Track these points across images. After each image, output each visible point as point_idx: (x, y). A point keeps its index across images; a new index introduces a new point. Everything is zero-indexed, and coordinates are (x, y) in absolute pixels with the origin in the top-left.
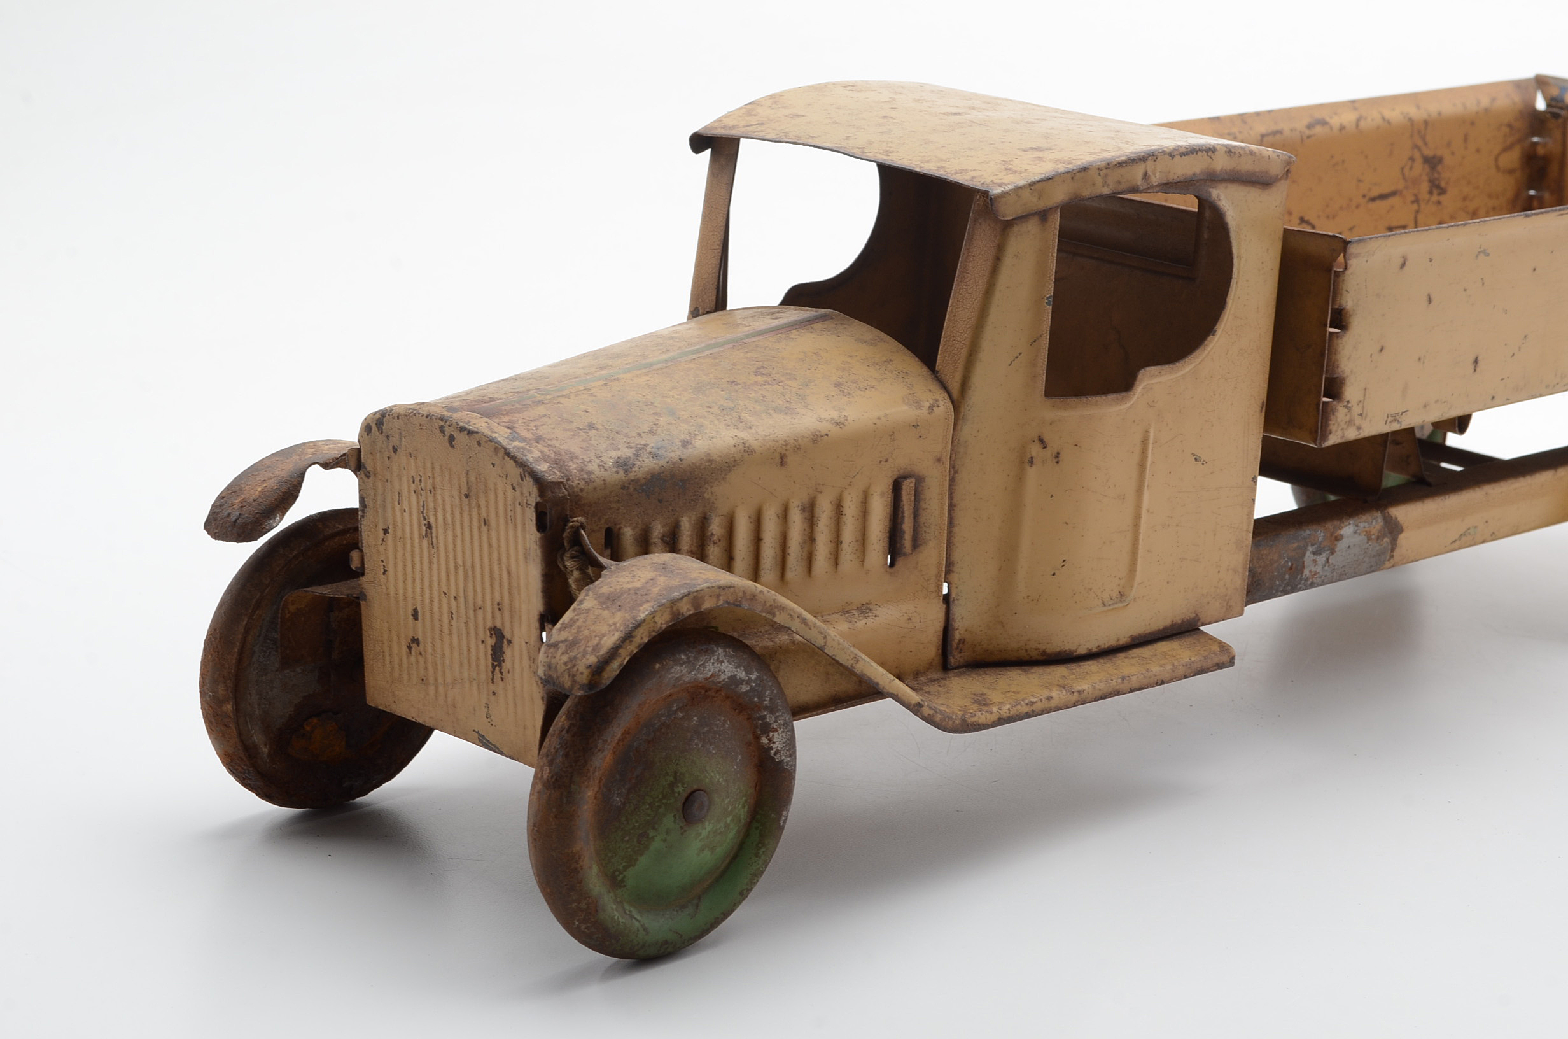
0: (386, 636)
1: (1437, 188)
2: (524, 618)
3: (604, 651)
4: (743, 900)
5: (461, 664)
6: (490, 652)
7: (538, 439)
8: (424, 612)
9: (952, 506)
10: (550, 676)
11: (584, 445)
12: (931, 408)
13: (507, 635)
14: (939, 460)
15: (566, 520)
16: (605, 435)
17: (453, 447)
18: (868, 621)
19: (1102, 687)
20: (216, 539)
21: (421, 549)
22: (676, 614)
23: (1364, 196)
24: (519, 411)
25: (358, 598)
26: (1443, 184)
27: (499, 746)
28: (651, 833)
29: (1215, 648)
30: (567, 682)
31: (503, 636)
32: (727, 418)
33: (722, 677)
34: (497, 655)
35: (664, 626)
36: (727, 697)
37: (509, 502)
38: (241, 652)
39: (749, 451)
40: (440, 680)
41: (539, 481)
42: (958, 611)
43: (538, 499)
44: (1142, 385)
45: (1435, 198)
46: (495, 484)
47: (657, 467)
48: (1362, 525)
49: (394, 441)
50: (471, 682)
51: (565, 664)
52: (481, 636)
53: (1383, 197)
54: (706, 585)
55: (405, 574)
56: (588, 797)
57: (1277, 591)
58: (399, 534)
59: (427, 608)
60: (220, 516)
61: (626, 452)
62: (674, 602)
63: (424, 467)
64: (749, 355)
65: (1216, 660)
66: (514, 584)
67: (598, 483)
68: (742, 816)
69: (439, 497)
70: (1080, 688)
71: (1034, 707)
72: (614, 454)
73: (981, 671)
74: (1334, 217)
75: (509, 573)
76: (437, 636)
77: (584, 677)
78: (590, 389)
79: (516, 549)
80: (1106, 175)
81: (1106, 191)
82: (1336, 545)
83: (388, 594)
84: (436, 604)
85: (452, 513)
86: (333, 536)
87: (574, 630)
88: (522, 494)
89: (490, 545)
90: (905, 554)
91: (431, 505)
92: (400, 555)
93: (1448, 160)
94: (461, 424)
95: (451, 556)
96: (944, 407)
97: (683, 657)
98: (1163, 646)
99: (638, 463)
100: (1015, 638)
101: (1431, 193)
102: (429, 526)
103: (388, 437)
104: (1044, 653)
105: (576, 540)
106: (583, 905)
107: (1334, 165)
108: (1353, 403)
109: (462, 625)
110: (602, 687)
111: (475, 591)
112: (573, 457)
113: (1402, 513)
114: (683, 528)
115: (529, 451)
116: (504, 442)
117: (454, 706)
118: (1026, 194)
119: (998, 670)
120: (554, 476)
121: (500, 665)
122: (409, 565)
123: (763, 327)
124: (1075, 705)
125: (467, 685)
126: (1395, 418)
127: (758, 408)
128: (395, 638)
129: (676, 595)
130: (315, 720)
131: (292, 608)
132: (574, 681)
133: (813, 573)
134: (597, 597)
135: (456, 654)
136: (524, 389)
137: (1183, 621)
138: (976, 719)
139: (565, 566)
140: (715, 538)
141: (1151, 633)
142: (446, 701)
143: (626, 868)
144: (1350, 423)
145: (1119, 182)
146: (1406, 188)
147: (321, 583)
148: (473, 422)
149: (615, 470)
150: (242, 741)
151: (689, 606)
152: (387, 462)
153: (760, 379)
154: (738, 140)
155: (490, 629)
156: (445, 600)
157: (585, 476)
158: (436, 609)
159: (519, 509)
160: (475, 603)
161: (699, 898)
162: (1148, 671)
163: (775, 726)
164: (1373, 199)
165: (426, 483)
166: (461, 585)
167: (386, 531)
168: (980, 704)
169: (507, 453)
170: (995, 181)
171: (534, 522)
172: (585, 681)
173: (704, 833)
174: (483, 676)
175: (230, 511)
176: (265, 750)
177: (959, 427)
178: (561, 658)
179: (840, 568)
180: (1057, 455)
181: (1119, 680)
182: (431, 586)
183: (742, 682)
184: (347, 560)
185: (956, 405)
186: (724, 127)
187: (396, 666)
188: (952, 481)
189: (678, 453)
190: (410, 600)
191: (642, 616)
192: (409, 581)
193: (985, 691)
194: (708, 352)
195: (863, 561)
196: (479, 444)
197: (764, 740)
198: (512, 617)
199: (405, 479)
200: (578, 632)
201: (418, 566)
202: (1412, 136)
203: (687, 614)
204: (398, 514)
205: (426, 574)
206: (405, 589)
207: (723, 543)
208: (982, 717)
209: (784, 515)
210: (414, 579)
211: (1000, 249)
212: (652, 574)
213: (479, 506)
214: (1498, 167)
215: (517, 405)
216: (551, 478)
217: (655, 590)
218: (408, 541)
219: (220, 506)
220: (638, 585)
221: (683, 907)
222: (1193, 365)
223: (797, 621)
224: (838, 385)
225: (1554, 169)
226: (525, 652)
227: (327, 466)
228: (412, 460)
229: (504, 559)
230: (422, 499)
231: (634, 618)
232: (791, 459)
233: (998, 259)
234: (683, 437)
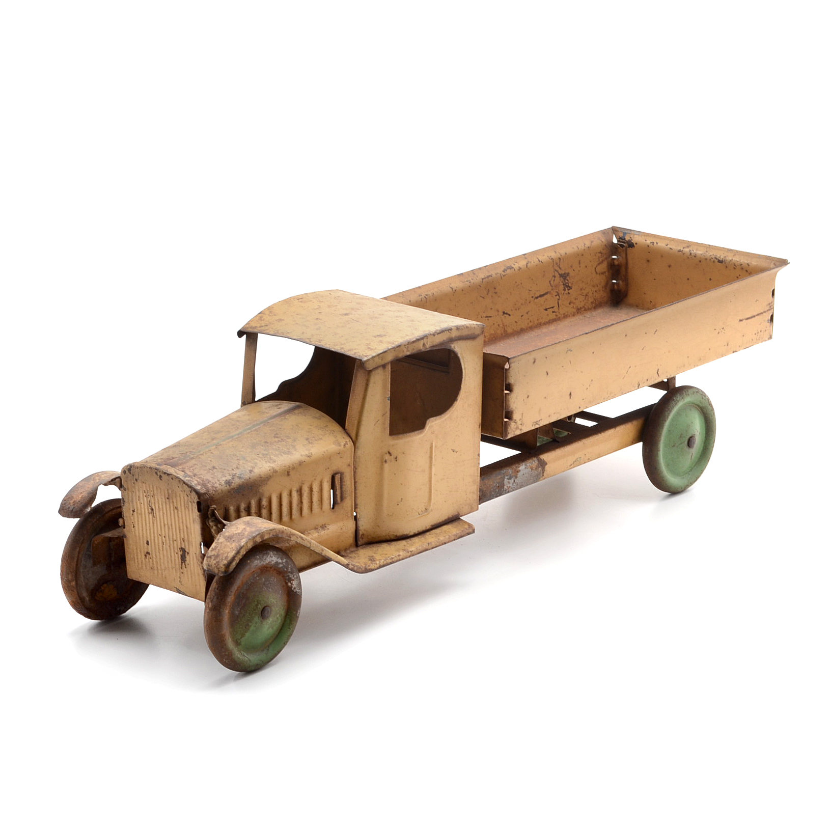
0: (135, 551)
1: (567, 287)
2: (194, 544)
3: (229, 558)
4: (285, 646)
5: (168, 562)
6: (180, 557)
7: (195, 475)
8: (151, 542)
9: (355, 482)
10: (210, 569)
11: (212, 476)
12: (344, 445)
13: (187, 550)
14: (349, 465)
15: (209, 507)
16: (220, 471)
17: (161, 480)
18: (325, 531)
19: (421, 548)
20: (64, 516)
21: (149, 518)
22: (254, 542)
23: (532, 297)
24: (185, 463)
25: (122, 537)
26: (570, 285)
27: (185, 592)
28: (250, 624)
29: (466, 526)
30: (216, 571)
31: (185, 551)
32: (266, 458)
33: (273, 562)
34: (183, 558)
35: (251, 547)
36: (275, 569)
37: (186, 501)
38: (77, 562)
39: (275, 472)
40: (159, 568)
41: (197, 493)
42: (360, 523)
43: (198, 500)
44: (428, 426)
45: (567, 291)
46: (180, 494)
47: (241, 482)
48: (528, 465)
49: (136, 477)
50: (172, 569)
51: (215, 564)
52: (176, 551)
53: (541, 296)
54: (265, 530)
55: (142, 527)
56: (226, 613)
57: (493, 496)
58: (139, 512)
59: (153, 541)
60: (65, 508)
61: (229, 478)
62: (254, 537)
63: (149, 487)
64: (270, 428)
65: (467, 532)
66: (189, 531)
67: (220, 491)
68: (283, 614)
69: (156, 499)
70: (411, 550)
71: (393, 560)
72: (224, 479)
73: (371, 546)
74: (519, 309)
75: (187, 528)
76: (157, 551)
77: (223, 569)
78: (210, 450)
79: (190, 518)
80: (408, 347)
81: (408, 353)
82: (517, 475)
83: (136, 536)
84: (156, 539)
85: (162, 505)
86: (109, 512)
87: (217, 551)
88: (191, 498)
89: (178, 517)
90: (338, 504)
91: (153, 501)
92: (140, 520)
93: (572, 273)
94: (164, 471)
95: (162, 521)
96: (350, 444)
97: (258, 557)
98: (445, 528)
99: (233, 481)
100: (383, 532)
101: (565, 290)
102: (152, 509)
103: (133, 475)
104: (396, 536)
105: (213, 514)
106: (227, 653)
107: (517, 286)
108: (518, 420)
109: (168, 547)
110: (230, 572)
111: (173, 534)
112: (209, 482)
113: (545, 457)
114: (252, 504)
115: (193, 481)
116: (183, 478)
117: (166, 578)
118: (376, 359)
119: (378, 545)
120: (203, 491)
121: (185, 562)
122: (144, 524)
123: (274, 414)
124: (409, 557)
125: (171, 570)
126: (536, 423)
127: (277, 453)
128: (139, 551)
129: (254, 535)
130: (105, 585)
131: (96, 542)
132: (219, 570)
133: (303, 515)
134: (224, 537)
135: (166, 558)
136: (185, 452)
137: (453, 517)
138: (370, 567)
139: (209, 525)
140: (264, 507)
141: (440, 523)
142: (162, 576)
143: (241, 638)
144: (517, 428)
145: (413, 349)
146: (552, 290)
147: (105, 532)
148: (169, 470)
149: (225, 485)
150: (79, 596)
151: (260, 539)
152: (133, 484)
153: (276, 439)
154: (257, 334)
155: (180, 549)
156: (160, 537)
157: (215, 489)
158: (156, 541)
159: (190, 503)
160: (173, 539)
161: (268, 646)
162: (439, 539)
163: (293, 578)
164: (537, 298)
165: (150, 493)
166: (167, 532)
167: (133, 511)
168: (372, 561)
169: (184, 483)
170: (364, 354)
171: (197, 509)
172: (223, 570)
173: (269, 622)
174: (177, 566)
175: (69, 506)
176: (87, 599)
177: (356, 451)
178: (213, 562)
179: (313, 512)
180: (396, 458)
181: (427, 545)
182: (154, 532)
183: (280, 563)
184: (117, 522)
185: (354, 443)
186: (251, 328)
187: (140, 563)
188: (355, 472)
189: (248, 475)
190: (145, 538)
191: (243, 544)
192: (144, 530)
193: (374, 555)
194: (254, 429)
195: (322, 508)
196: (172, 479)
197: (289, 584)
198: (189, 544)
199: (141, 491)
200: (219, 551)
201: (148, 525)
202: (553, 266)
203: (259, 541)
204: (139, 504)
205: (152, 527)
206: (143, 533)
207: (268, 508)
208: (373, 566)
209: (290, 495)
210: (146, 530)
211: (368, 381)
212: (244, 527)
213: (173, 502)
214: (597, 273)
215: (184, 461)
216: (202, 492)
217: (246, 533)
218: (143, 515)
219: (64, 504)
220: (239, 531)
221: (263, 651)
222: (449, 415)
223: (299, 539)
224: (307, 439)
225: (623, 270)
226: (195, 558)
227: (106, 485)
228: (144, 484)
229: (185, 522)
230: (149, 499)
231: (239, 545)
232: (292, 473)
233: (367, 385)
234: (250, 468)
